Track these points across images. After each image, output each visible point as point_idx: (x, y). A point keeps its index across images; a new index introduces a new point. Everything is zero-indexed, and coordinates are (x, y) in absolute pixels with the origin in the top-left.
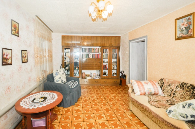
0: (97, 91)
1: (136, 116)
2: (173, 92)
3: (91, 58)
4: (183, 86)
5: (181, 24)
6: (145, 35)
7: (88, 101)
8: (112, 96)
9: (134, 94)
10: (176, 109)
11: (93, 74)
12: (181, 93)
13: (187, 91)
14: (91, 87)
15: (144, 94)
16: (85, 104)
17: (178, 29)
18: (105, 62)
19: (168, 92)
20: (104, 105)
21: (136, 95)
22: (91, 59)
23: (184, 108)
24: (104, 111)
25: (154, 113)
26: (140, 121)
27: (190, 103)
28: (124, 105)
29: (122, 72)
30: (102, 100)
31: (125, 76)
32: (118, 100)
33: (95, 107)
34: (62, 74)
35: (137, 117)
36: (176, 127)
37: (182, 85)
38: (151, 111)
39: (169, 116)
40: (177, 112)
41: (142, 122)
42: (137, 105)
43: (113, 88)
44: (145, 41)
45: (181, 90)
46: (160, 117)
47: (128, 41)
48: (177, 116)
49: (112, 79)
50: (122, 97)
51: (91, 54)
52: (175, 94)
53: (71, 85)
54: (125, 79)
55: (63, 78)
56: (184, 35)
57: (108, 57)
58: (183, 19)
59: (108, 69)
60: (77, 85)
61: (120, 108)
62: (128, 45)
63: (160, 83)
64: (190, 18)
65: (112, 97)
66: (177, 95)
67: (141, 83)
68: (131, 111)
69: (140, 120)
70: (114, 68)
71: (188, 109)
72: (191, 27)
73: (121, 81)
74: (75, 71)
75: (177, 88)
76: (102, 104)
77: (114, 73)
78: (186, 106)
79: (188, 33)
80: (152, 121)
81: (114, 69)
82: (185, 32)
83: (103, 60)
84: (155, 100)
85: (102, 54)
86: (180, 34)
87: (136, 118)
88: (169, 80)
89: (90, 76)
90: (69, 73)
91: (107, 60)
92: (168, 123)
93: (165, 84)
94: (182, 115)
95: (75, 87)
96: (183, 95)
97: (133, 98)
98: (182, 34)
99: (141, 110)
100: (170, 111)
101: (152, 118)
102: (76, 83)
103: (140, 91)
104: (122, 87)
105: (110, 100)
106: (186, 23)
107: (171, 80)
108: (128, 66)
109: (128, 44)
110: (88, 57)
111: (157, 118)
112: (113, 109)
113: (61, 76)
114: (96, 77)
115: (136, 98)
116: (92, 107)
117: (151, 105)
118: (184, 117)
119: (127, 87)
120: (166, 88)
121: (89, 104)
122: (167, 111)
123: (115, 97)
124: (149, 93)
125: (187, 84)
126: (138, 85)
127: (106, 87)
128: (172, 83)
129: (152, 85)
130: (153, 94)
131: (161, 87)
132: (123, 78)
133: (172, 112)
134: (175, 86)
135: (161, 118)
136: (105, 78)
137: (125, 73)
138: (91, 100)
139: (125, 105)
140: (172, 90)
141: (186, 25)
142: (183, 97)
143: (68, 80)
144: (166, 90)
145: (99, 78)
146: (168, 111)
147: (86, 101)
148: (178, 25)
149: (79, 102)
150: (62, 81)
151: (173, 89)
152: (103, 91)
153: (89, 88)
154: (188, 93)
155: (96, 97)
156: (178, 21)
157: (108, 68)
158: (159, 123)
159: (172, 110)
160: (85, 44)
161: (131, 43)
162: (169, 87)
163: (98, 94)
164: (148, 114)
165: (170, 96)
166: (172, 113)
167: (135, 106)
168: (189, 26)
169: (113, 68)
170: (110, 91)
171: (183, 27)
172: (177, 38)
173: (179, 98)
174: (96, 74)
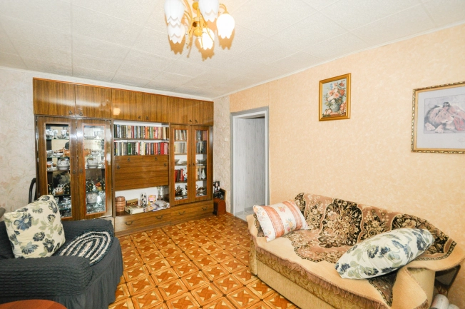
0: (165, 244)
1: (267, 285)
2: (323, 219)
3: (143, 153)
4: (338, 207)
5: (329, 92)
6: (265, 105)
7: (149, 284)
8: (205, 247)
9: (262, 238)
10: (357, 262)
11: (147, 197)
12: (336, 220)
13: (344, 215)
14: (145, 234)
15: (283, 235)
16: (141, 297)
17: (323, 101)
18: (179, 163)
19: (314, 220)
20: (195, 280)
21: (268, 239)
22: (143, 156)
23: (373, 257)
24: (201, 300)
25: (311, 274)
26: (277, 294)
27: (384, 248)
28: (236, 265)
29: (217, 185)
30: (186, 269)
31: (222, 192)
32: (222, 256)
33: (174, 295)
34: (47, 221)
35: (270, 288)
36: (358, 296)
37: (336, 205)
38: (306, 271)
39: (342, 276)
40: (359, 267)
41: (281, 297)
42: (270, 261)
43: (202, 227)
44: (264, 117)
45: (335, 213)
46: (325, 281)
47: (228, 113)
48: (357, 275)
49: (196, 204)
50: (228, 244)
51: (143, 143)
52: (326, 223)
53: (86, 249)
54: (224, 199)
55: (52, 232)
56: (334, 113)
57: (186, 151)
58: (333, 83)
59: (186, 181)
60: (109, 247)
61: (231, 277)
62: (229, 123)
63: (299, 203)
64: (343, 82)
65: (206, 251)
66: (330, 224)
67: (273, 210)
68: (256, 276)
69: (276, 292)
70: (199, 176)
71: (379, 259)
72: (344, 99)
73: (216, 205)
74: (89, 196)
75: (329, 210)
76: (189, 281)
77: (200, 189)
78: (376, 253)
79: (339, 110)
80: (305, 291)
81: (199, 180)
82: (334, 107)
83: (176, 158)
84: (304, 244)
85: (171, 144)
86: (326, 110)
87: (269, 290)
88: (313, 196)
89: (139, 204)
90: (68, 204)
91: (182, 158)
92: (341, 290)
93: (309, 206)
94: (367, 271)
95: (104, 256)
96: (339, 223)
97: (261, 249)
98: (330, 111)
99: (282, 271)
100: (345, 267)
101: (307, 284)
102: (104, 239)
103: (275, 229)
104: (219, 218)
105: (205, 262)
106: (336, 91)
107: (317, 196)
108: (229, 170)
109: (228, 120)
110: (134, 152)
111: (319, 284)
112: (217, 286)
113: (43, 228)
114: (158, 206)
115: (269, 248)
116: (165, 302)
117: (303, 258)
118: (369, 274)
119: (227, 216)
120: (311, 214)
121: (153, 294)
122: (338, 266)
123: (211, 248)
124: (289, 230)
125: (343, 201)
126: (271, 217)
127: (183, 226)
128: (319, 203)
129: (292, 210)
130: (295, 230)
131: (303, 212)
132: (219, 198)
133: (349, 267)
134: (324, 207)
135: (328, 283)
136: (180, 204)
137: (222, 186)
138: (156, 278)
139: (238, 264)
140: (321, 216)
141: (337, 95)
142: (340, 226)
143: (70, 234)
144: (311, 216)
145: (165, 206)
146: (340, 267)
147: (143, 287)
148: (324, 93)
149: (120, 296)
150: (49, 246)
151: (321, 213)
152: (182, 240)
153: (139, 240)
154: (347, 218)
155: (166, 262)
156: (324, 85)
157: (186, 176)
158: (320, 293)
159: (349, 263)
160: (116, 111)
161: (234, 117)
162: (314, 210)
163: (171, 251)
164: (297, 278)
165: (318, 227)
166: (348, 270)
167: (266, 264)
168: (341, 98)
169: (197, 178)
170: (196, 236)
171: (331, 98)
172: (321, 117)
173: (334, 230)
174: (157, 197)
